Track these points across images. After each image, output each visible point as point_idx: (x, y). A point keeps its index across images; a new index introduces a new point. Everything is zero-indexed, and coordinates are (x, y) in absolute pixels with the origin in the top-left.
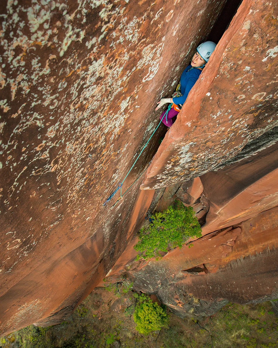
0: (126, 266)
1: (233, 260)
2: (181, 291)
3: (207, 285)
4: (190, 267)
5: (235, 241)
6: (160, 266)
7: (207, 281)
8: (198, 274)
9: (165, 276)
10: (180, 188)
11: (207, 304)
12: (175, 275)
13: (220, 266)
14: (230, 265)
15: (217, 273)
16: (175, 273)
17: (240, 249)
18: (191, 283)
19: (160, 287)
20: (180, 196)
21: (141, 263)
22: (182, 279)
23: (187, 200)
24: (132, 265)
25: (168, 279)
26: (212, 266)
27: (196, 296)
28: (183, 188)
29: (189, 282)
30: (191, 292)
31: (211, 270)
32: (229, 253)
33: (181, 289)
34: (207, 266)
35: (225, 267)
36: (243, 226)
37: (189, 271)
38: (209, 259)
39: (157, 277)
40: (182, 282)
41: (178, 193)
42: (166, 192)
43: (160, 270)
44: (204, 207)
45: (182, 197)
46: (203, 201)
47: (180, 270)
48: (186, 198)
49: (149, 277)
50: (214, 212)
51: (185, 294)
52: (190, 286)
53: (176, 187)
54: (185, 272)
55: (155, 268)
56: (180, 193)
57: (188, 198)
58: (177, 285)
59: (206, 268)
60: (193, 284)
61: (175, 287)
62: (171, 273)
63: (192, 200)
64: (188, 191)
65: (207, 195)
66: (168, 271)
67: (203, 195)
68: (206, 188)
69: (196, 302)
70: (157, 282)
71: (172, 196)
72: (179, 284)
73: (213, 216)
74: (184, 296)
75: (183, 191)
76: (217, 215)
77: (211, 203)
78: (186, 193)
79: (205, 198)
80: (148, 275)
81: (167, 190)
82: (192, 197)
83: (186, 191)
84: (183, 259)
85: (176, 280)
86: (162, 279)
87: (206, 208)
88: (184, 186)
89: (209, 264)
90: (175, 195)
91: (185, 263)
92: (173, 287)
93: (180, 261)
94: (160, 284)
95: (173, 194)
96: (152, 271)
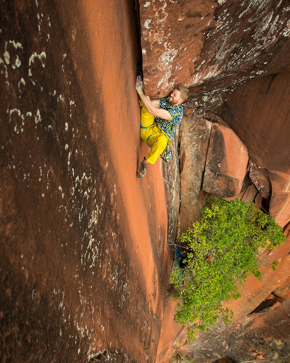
0: (174, 344)
2: (254, 340)
3: (289, 317)
4: (257, 305)
6: (216, 323)
7: (287, 312)
8: (272, 308)
9: (228, 332)
10: (205, 174)
12: (241, 325)
16: (240, 322)
18: (263, 325)
19: (229, 349)
20: (213, 188)
22: (250, 326)
23: (228, 189)
24: (181, 339)
25: (233, 334)
26: (284, 289)
27: (278, 338)
28: (212, 171)
29: (260, 325)
30: (269, 336)
31: (286, 296)
33: (253, 338)
34: (278, 293)
37: (257, 310)
38: (279, 281)
39: (219, 338)
40: (251, 328)
41: (206, 184)
42: (185, 194)
43: (219, 328)
44: (261, 188)
45: (216, 189)
46: (256, 176)
47: (245, 315)
48: (224, 187)
49: (209, 343)
50: (281, 190)
51: (262, 342)
52: (264, 329)
53: (197, 175)
54: (252, 314)
55: (211, 328)
56: (209, 184)
57: (228, 185)
58: (245, 334)
59: (277, 296)
60: (267, 325)
61: (244, 339)
62: (235, 325)
63: (236, 184)
64: (221, 170)
65: (260, 161)
66: (229, 325)
67: (252, 164)
68: (253, 147)
69: (280, 344)
70: (222, 344)
71: (197, 196)
72: (248, 333)
73: (281, 199)
74: (262, 344)
75: (213, 176)
76: (287, 194)
77: (272, 173)
78: (221, 176)
79: (258, 168)
80: (206, 341)
81: (184, 189)
82: (234, 180)
83: (219, 172)
84: (242, 300)
85: (244, 329)
86: (226, 338)
87: (264, 189)
88: (211, 165)
89: (280, 288)
90: (200, 192)
91: (247, 304)
92: (242, 340)
93: (239, 303)
94: (227, 345)
95: (198, 192)
96: (209, 334)
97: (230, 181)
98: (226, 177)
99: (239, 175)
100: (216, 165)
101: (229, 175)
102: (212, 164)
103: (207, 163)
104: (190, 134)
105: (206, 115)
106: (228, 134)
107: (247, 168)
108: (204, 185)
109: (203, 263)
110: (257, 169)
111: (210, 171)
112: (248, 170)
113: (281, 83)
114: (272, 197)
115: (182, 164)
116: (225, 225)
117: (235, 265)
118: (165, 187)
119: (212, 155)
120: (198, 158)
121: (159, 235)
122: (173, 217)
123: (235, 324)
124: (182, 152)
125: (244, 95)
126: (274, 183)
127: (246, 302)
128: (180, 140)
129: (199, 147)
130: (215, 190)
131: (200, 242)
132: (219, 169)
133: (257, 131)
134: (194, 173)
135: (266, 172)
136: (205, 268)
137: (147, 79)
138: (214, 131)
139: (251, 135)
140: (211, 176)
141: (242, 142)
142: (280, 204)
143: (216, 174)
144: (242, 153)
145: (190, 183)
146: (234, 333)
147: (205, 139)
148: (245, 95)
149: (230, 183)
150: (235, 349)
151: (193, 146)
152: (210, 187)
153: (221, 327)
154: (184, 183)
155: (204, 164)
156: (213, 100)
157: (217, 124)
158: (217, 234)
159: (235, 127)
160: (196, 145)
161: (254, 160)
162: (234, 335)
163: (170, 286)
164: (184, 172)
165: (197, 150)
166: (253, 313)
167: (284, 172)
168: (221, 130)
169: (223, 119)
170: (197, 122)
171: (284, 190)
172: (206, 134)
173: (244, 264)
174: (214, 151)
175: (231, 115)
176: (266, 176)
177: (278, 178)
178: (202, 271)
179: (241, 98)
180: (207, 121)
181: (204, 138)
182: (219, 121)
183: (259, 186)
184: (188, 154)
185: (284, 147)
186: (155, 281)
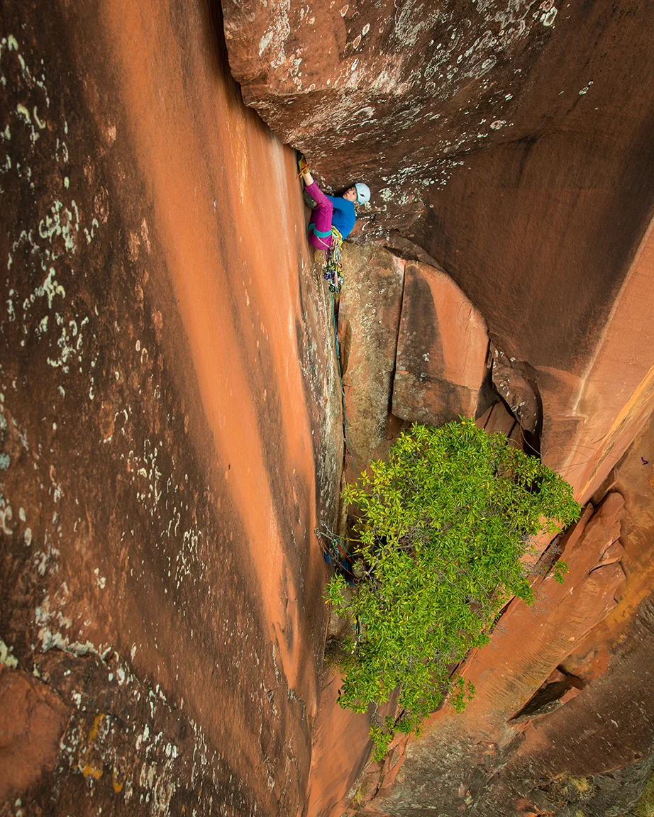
0: (350, 796)
1: (644, 601)
2: (527, 781)
3: (601, 722)
4: (529, 696)
5: (621, 541)
6: (442, 743)
7: (595, 709)
8: (561, 702)
9: (468, 764)
10: (397, 377)
11: (612, 777)
12: (496, 745)
13: (610, 642)
14: (642, 620)
15: (613, 669)
16: (494, 737)
17: (649, 557)
18: (545, 744)
19: (472, 804)
20: (414, 409)
21: (386, 766)
22: (516, 748)
23: (447, 409)
24: (365, 785)
25: (480, 768)
26: (584, 657)
27: (579, 773)
28: (410, 369)
29: (539, 745)
30: (560, 771)
31: (590, 672)
32: (619, 590)
33: (526, 778)
34: (572, 667)
35: (630, 636)
36: (619, 481)
37: (530, 708)
38: (572, 639)
39: (449, 777)
40: (520, 753)
41: (399, 400)
42: (355, 423)
43: (448, 755)
44: (519, 407)
45: (421, 410)
46: (507, 380)
47: (504, 722)
48: (438, 405)
49: (428, 791)
50: (563, 411)
51: (544, 784)
52: (548, 753)
53: (378, 379)
54: (519, 719)
55: (431, 756)
56: (405, 400)
57: (447, 402)
58: (507, 770)
59: (571, 675)
60: (554, 744)
61: (505, 781)
62: (483, 745)
63: (464, 399)
64: (431, 368)
65: (512, 345)
66: (471, 746)
67: (496, 352)
68: (495, 314)
69: (586, 789)
70: (458, 792)
71: (381, 430)
72: (513, 766)
73: (563, 433)
74: (546, 791)
75: (414, 382)
76: (576, 422)
77: (541, 371)
78: (430, 381)
79: (509, 360)
80: (422, 788)
81: (353, 413)
82: (459, 388)
83: (425, 372)
84: (496, 687)
85: (504, 757)
86: (464, 777)
87: (527, 409)
88: (407, 356)
89: (577, 655)
90: (389, 420)
91: (507, 694)
92: (501, 783)
93: (489, 695)
94: (468, 794)
95: (382, 421)
96: (426, 771)
97: (450, 391)
98: (442, 382)
99: (470, 379)
100: (420, 356)
101: (449, 378)
102: (410, 354)
103: (399, 353)
104: (360, 286)
105: (390, 242)
106: (440, 285)
107: (486, 362)
108: (394, 402)
109: (397, 555)
110: (507, 362)
111: (406, 370)
112: (489, 367)
113: (545, 159)
114: (543, 428)
115: (345, 353)
116: (443, 467)
117: (471, 562)
118: (306, 385)
119: (408, 334)
120: (380, 342)
121: (294, 493)
122: (329, 470)
123: (483, 743)
124: (344, 326)
125: (469, 192)
126: (544, 395)
127: (504, 690)
128: (337, 299)
129: (380, 316)
130: (420, 413)
131: (389, 503)
132: (427, 366)
133: (502, 276)
134: (372, 375)
135: (527, 371)
136: (401, 565)
137: (232, 25)
138: (410, 278)
139: (490, 286)
140: (409, 383)
141: (471, 305)
142: (562, 445)
143: (419, 377)
144: (474, 328)
145: (363, 398)
146: (483, 765)
147: (393, 299)
148: (472, 193)
149: (452, 396)
150: (488, 807)
151: (366, 313)
152: (409, 406)
153: (452, 753)
154: (352, 399)
155: (393, 355)
156: (404, 200)
157: (416, 265)
158: (425, 487)
159: (454, 269)
160: (374, 311)
161: (500, 343)
162: (483, 771)
163: (331, 641)
164: (349, 373)
165: (376, 322)
166: (521, 717)
167: (567, 370)
168: (424, 276)
169: (428, 252)
170: (372, 259)
171: (569, 411)
172: (394, 286)
173: (490, 559)
174: (413, 324)
175: (444, 242)
176: (528, 380)
177: (556, 385)
178: (397, 572)
179: (463, 199)
180: (395, 258)
181: (391, 294)
182: (419, 256)
183: (514, 402)
184: (357, 330)
185: (561, 310)
186: (287, 600)
